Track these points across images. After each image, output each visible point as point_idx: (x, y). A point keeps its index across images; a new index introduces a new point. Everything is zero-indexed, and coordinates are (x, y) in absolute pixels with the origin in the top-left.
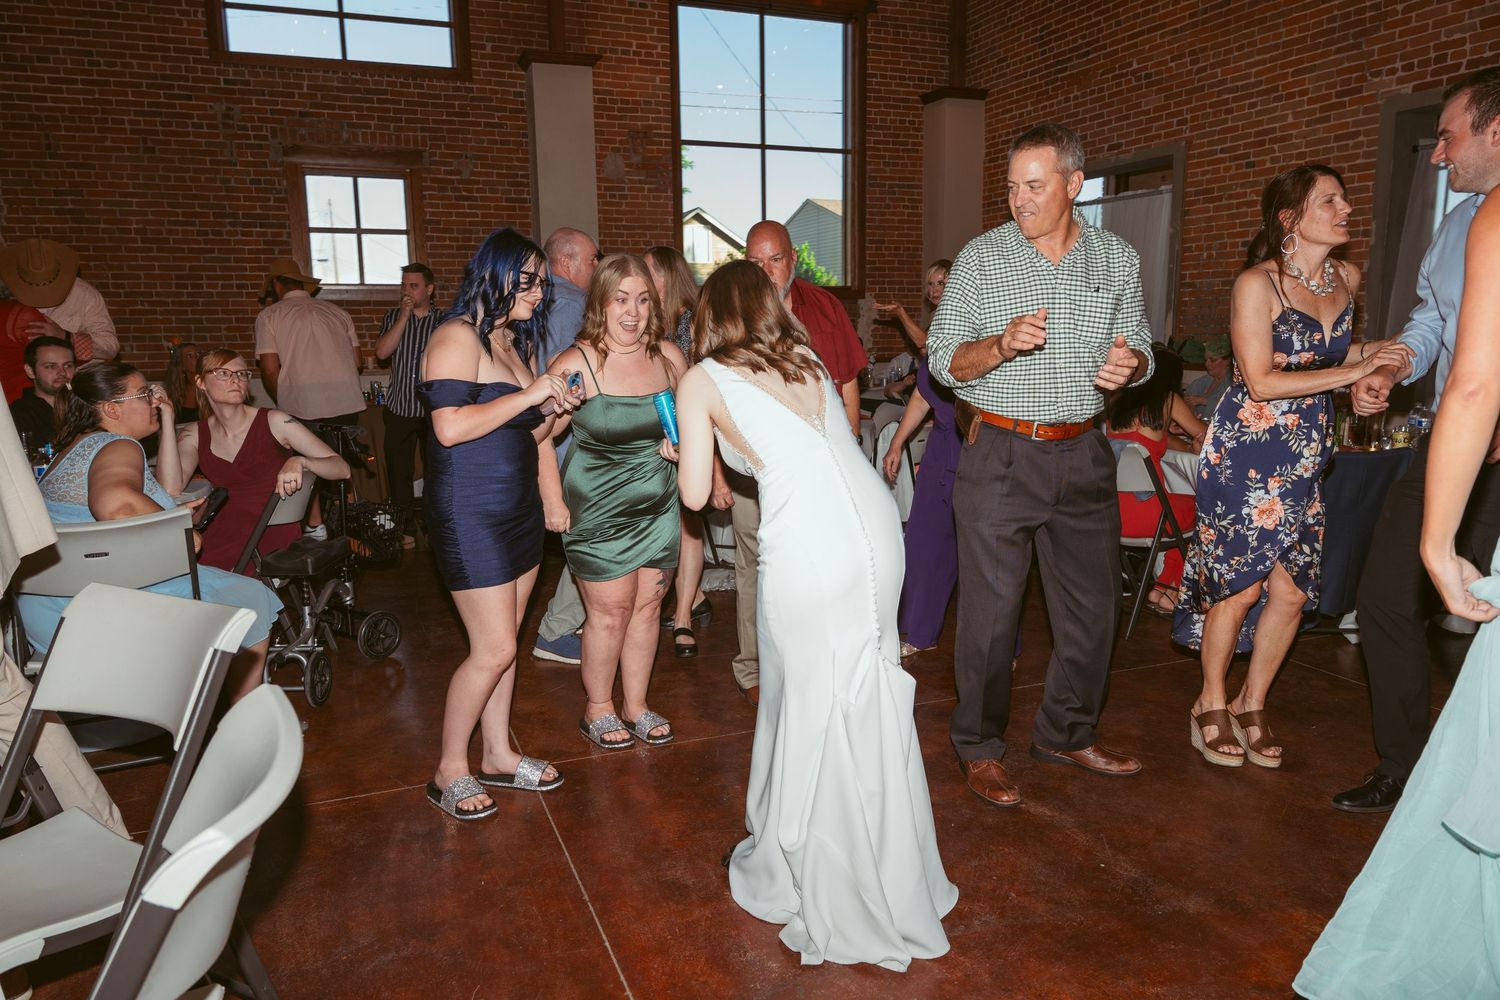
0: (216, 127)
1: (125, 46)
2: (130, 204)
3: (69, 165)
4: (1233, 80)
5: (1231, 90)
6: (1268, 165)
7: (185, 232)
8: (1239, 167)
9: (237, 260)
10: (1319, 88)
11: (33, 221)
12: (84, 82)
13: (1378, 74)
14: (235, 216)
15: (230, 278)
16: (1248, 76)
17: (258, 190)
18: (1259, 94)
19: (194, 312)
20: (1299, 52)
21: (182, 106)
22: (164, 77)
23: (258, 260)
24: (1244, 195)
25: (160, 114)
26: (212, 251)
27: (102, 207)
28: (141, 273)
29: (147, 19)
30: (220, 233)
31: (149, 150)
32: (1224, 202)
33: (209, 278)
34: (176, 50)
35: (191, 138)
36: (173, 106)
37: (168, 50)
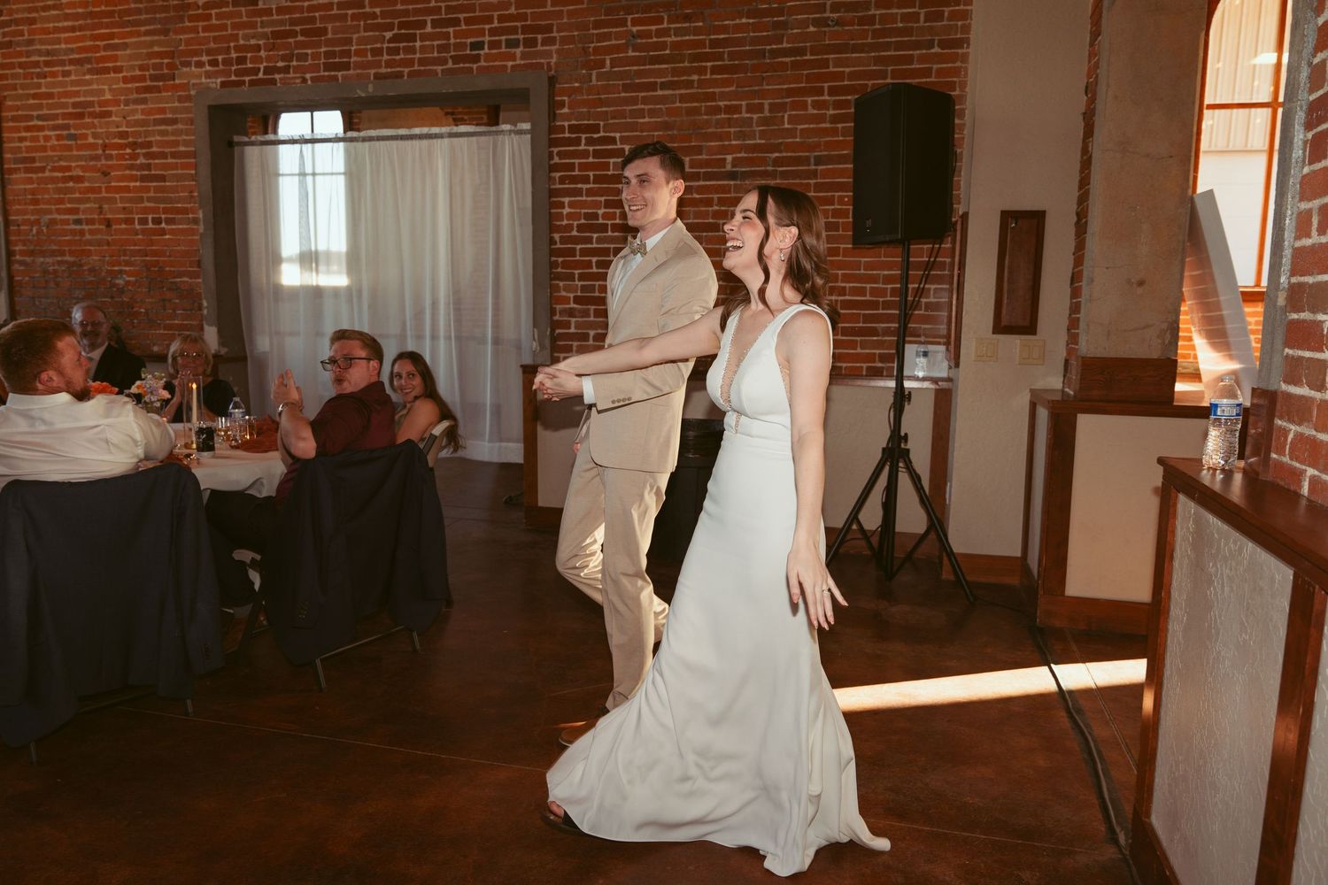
4: (42, 42)
5: (40, 53)
6: (91, 140)
8: (59, 138)
10: (132, 68)
13: (188, 64)
16: (59, 41)
18: (72, 62)
20: (107, 26)
24: (69, 169)
32: (47, 174)
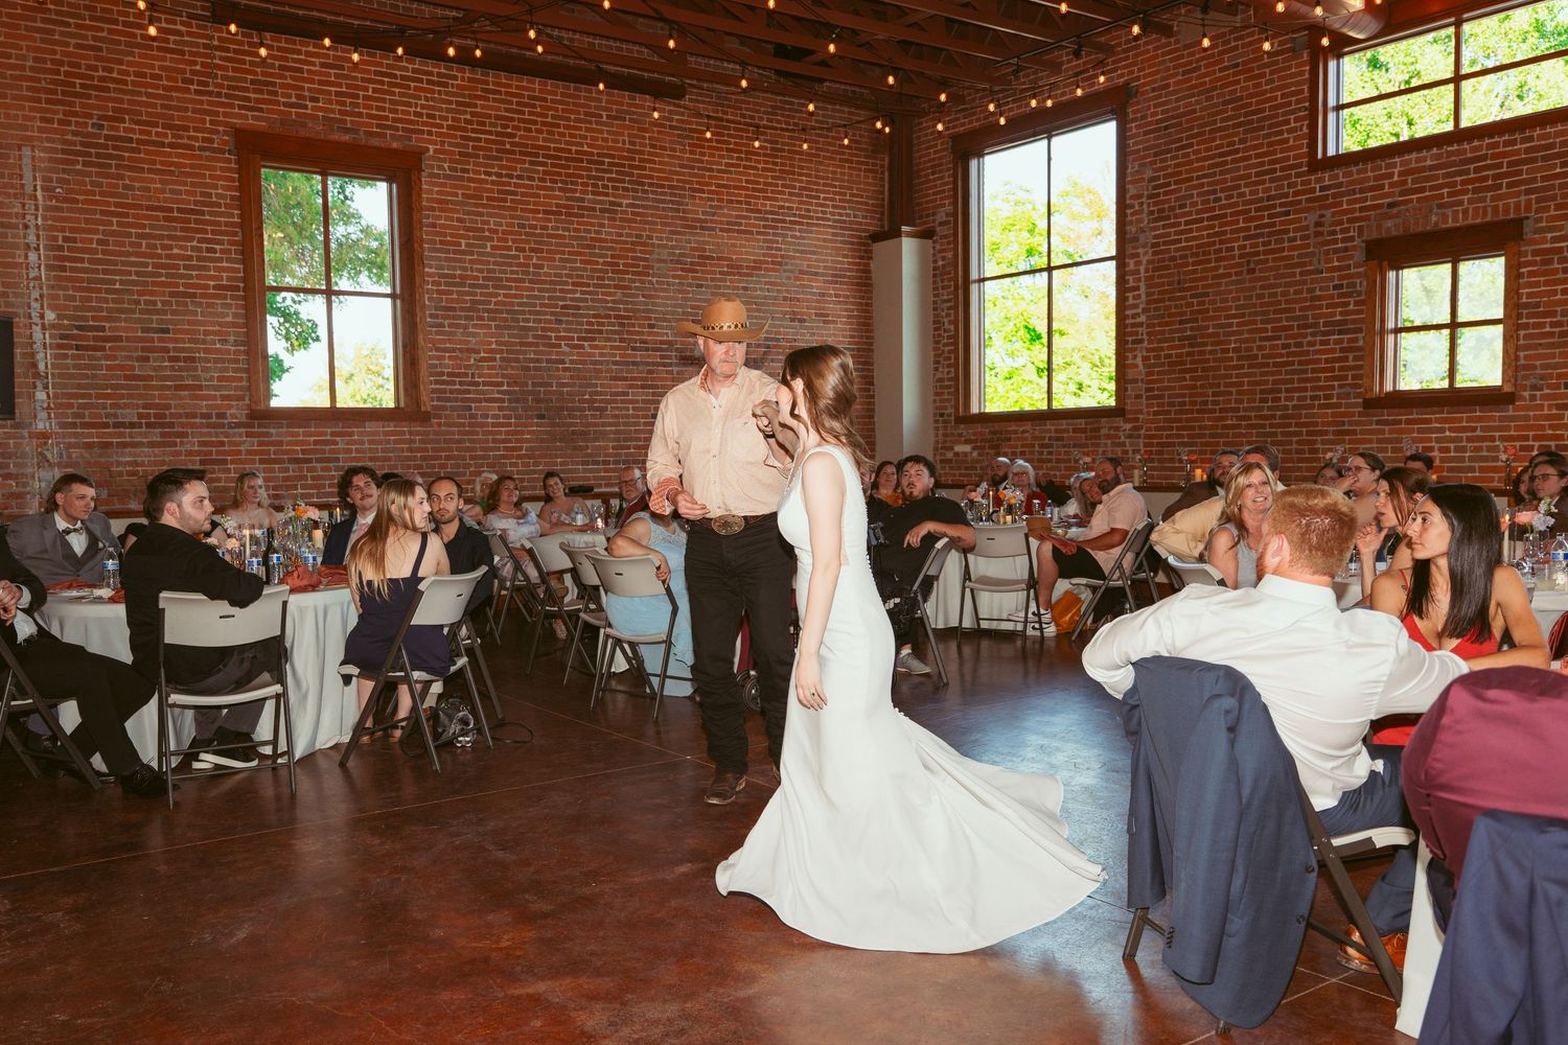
0: (1307, 237)
1: (1241, 178)
2: (1231, 325)
3: (1192, 296)
7: (1272, 347)
9: (1314, 371)
11: (1162, 349)
12: (1209, 219)
14: (1316, 325)
15: (1305, 389)
17: (1340, 296)
19: (1271, 426)
21: (1282, 223)
22: (1269, 198)
23: (1332, 369)
25: (1262, 235)
26: (1293, 363)
27: (1211, 330)
28: (1234, 390)
29: (1261, 146)
30: (1300, 345)
31: (1251, 271)
33: (1288, 390)
34: (1282, 169)
35: (1286, 254)
36: (1273, 224)
37: (1274, 171)
